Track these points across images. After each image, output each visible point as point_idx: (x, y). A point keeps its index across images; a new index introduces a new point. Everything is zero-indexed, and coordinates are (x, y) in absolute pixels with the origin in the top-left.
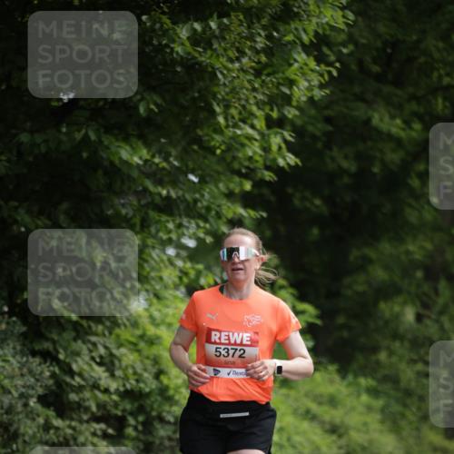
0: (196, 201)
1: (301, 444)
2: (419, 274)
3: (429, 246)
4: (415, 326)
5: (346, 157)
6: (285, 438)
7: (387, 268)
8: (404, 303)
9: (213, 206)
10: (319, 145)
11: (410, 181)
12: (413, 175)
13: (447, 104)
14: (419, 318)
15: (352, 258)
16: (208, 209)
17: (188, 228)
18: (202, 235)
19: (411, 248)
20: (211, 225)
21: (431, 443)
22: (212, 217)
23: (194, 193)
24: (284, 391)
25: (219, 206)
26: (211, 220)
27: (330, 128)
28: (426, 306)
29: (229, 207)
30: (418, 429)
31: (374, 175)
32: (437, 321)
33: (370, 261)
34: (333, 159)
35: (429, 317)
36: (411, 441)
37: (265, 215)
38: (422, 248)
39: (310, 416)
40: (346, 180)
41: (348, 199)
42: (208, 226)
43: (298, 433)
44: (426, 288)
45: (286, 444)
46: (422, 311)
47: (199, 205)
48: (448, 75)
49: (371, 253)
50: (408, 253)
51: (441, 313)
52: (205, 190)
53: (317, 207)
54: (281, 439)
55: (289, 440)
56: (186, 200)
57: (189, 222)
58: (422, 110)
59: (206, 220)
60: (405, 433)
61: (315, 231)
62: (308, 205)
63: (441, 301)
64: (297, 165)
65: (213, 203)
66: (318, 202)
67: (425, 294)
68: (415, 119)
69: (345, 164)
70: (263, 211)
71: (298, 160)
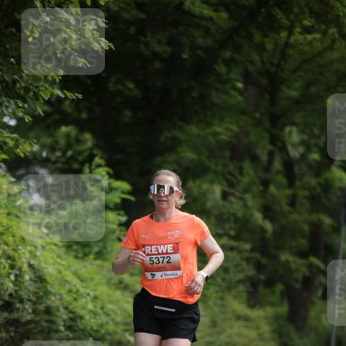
0: (15, 82)
1: (114, 312)
2: (227, 154)
3: (235, 128)
4: (221, 203)
5: (159, 42)
6: (99, 306)
7: (194, 148)
8: (212, 182)
9: (31, 87)
10: (132, 30)
11: (217, 67)
12: (219, 60)
14: (225, 195)
15: (162, 139)
16: (27, 90)
17: (7, 107)
18: (20, 114)
19: (218, 129)
20: (29, 106)
21: (234, 312)
22: (30, 98)
23: (13, 74)
24: (99, 262)
25: (37, 87)
26: (29, 100)
27: (143, 16)
28: (231, 185)
29: (46, 88)
30: (222, 298)
31: (185, 60)
32: (241, 199)
33: (179, 142)
34: (147, 44)
35: (233, 195)
36: (217, 310)
37: (80, 96)
38: (227, 129)
39: (122, 285)
40: (157, 65)
41: (159, 84)
42: (26, 106)
43: (111, 302)
44: (231, 167)
45: (100, 312)
46: (227, 189)
47: (18, 85)
49: (178, 134)
50: (215, 134)
51: (246, 191)
53: (130, 90)
54: (95, 307)
55: (102, 308)
56: (5, 80)
57: (9, 102)
59: (25, 101)
60: (210, 303)
61: (128, 113)
62: (121, 87)
63: (245, 180)
64: (111, 48)
65: (31, 85)
66: (131, 85)
67: (230, 173)
69: (159, 49)
70: (78, 93)
71: (111, 45)
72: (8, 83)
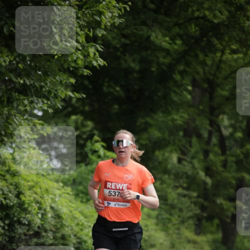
0: (42, 87)
2: (181, 133)
3: (186, 116)
4: (177, 165)
5: (134, 61)
7: (160, 129)
10: (119, 53)
11: (174, 76)
12: (176, 72)
13: (197, 28)
14: (180, 160)
15: (138, 124)
16: (50, 92)
17: (37, 104)
18: (45, 108)
19: (175, 117)
20: (51, 102)
21: (186, 237)
22: (52, 97)
23: (41, 82)
25: (56, 90)
26: (51, 99)
28: (183, 153)
29: (62, 91)
30: (178, 229)
31: (153, 72)
32: (191, 163)
33: (150, 125)
34: (126, 61)
35: (186, 160)
36: (175, 236)
37: (84, 96)
38: (181, 117)
40: (135, 75)
41: (136, 87)
42: (49, 102)
46: (181, 156)
47: (44, 89)
48: (198, 10)
49: (149, 120)
50: (173, 120)
51: (193, 158)
52: (48, 80)
53: (117, 91)
56: (35, 86)
57: (38, 100)
58: (182, 32)
59: (48, 99)
60: (170, 232)
61: (116, 107)
62: (112, 90)
63: (193, 150)
64: (105, 65)
65: (53, 89)
66: (118, 89)
68: (178, 38)
70: (83, 94)
71: (105, 63)
72: (37, 88)
